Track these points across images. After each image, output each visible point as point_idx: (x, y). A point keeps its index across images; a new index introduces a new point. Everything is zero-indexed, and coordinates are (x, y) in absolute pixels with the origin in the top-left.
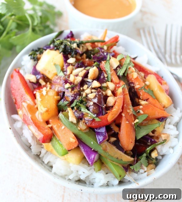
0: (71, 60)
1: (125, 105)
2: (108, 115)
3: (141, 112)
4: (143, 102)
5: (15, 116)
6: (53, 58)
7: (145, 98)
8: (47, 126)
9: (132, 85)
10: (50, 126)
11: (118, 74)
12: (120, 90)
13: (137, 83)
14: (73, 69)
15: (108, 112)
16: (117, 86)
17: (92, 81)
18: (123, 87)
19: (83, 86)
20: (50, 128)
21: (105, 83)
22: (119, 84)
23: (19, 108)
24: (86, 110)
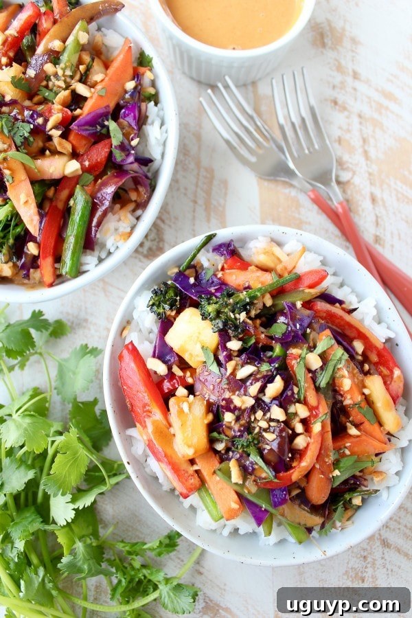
0: (234, 345)
1: (323, 452)
2: (292, 473)
3: (347, 452)
4: (353, 431)
5: (132, 432)
6: (199, 333)
7: (357, 421)
8: (191, 469)
9: (340, 398)
10: (196, 467)
11: (317, 384)
12: (317, 428)
13: (349, 397)
14: (237, 365)
15: (294, 464)
16: (314, 413)
17: (272, 401)
18: (322, 419)
19: (255, 413)
20: (197, 472)
21: (293, 405)
22: (317, 408)
23: (141, 424)
24: (259, 458)
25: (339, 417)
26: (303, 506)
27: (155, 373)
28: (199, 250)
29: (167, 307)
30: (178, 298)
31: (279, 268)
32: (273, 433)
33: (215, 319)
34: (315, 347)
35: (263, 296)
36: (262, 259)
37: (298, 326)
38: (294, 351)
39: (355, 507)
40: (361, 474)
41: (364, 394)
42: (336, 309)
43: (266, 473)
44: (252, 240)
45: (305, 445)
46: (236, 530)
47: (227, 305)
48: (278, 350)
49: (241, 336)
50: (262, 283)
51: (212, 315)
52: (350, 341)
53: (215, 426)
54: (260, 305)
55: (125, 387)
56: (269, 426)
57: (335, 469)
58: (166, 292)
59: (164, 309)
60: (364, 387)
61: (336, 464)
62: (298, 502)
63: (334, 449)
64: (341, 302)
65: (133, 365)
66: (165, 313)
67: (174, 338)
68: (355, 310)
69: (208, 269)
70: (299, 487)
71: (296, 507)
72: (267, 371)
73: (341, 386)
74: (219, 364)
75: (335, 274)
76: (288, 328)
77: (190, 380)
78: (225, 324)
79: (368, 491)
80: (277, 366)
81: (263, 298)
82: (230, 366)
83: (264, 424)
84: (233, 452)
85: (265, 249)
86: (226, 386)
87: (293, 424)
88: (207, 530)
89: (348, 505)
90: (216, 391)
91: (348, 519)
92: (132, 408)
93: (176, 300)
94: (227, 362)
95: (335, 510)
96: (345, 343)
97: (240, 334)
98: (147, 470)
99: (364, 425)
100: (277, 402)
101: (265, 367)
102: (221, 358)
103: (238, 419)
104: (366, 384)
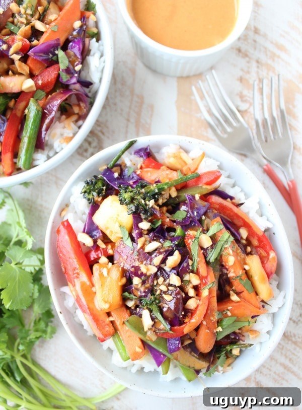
0: (145, 225)
1: (209, 312)
2: (184, 327)
3: (229, 314)
4: (234, 297)
6: (118, 215)
7: (238, 290)
8: (108, 320)
9: (225, 271)
10: (111, 319)
11: (208, 259)
12: (205, 293)
13: (232, 271)
14: (146, 241)
15: (186, 321)
16: (204, 281)
17: (171, 270)
18: (210, 286)
19: (157, 279)
20: (112, 322)
21: (188, 275)
22: (206, 277)
23: (71, 283)
24: (159, 314)
25: (225, 286)
26: (193, 353)
27: (84, 244)
28: (123, 152)
29: (95, 194)
30: (104, 188)
31: (185, 169)
32: (171, 295)
33: (129, 204)
34: (208, 230)
35: (170, 188)
36: (171, 161)
37: (195, 214)
38: (190, 232)
39: (234, 356)
40: (240, 331)
41: (245, 269)
42: (227, 203)
43: (164, 326)
44: (165, 146)
45: (195, 306)
46: (143, 368)
47: (140, 193)
48: (179, 231)
49: (150, 218)
50: (170, 179)
51: (127, 201)
52: (237, 228)
53: (127, 288)
54: (166, 196)
55: (61, 255)
56: (168, 289)
57: (218, 327)
58: (96, 183)
59: (93, 196)
60: (245, 264)
61: (219, 322)
62: (189, 350)
63: (218, 311)
64: (232, 198)
65: (67, 237)
66: (93, 198)
67: (99, 219)
68: (242, 204)
69: (130, 167)
70: (190, 339)
71: (188, 353)
72: (169, 247)
73: (227, 262)
74: (133, 240)
75: (229, 177)
76: (187, 214)
77: (110, 252)
78: (137, 208)
79: (244, 344)
80: (176, 243)
81: (170, 190)
82: (141, 241)
83: (164, 288)
84: (140, 308)
85: (174, 154)
86: (137, 257)
87: (187, 289)
88: (120, 368)
89: (229, 355)
90: (128, 260)
91: (229, 365)
92: (66, 271)
93: (103, 190)
94: (138, 238)
95: (218, 358)
96: (233, 230)
97: (149, 217)
98: (76, 319)
99: (243, 293)
100: (175, 272)
101: (168, 244)
102: (134, 235)
103: (144, 283)
104: (247, 262)
